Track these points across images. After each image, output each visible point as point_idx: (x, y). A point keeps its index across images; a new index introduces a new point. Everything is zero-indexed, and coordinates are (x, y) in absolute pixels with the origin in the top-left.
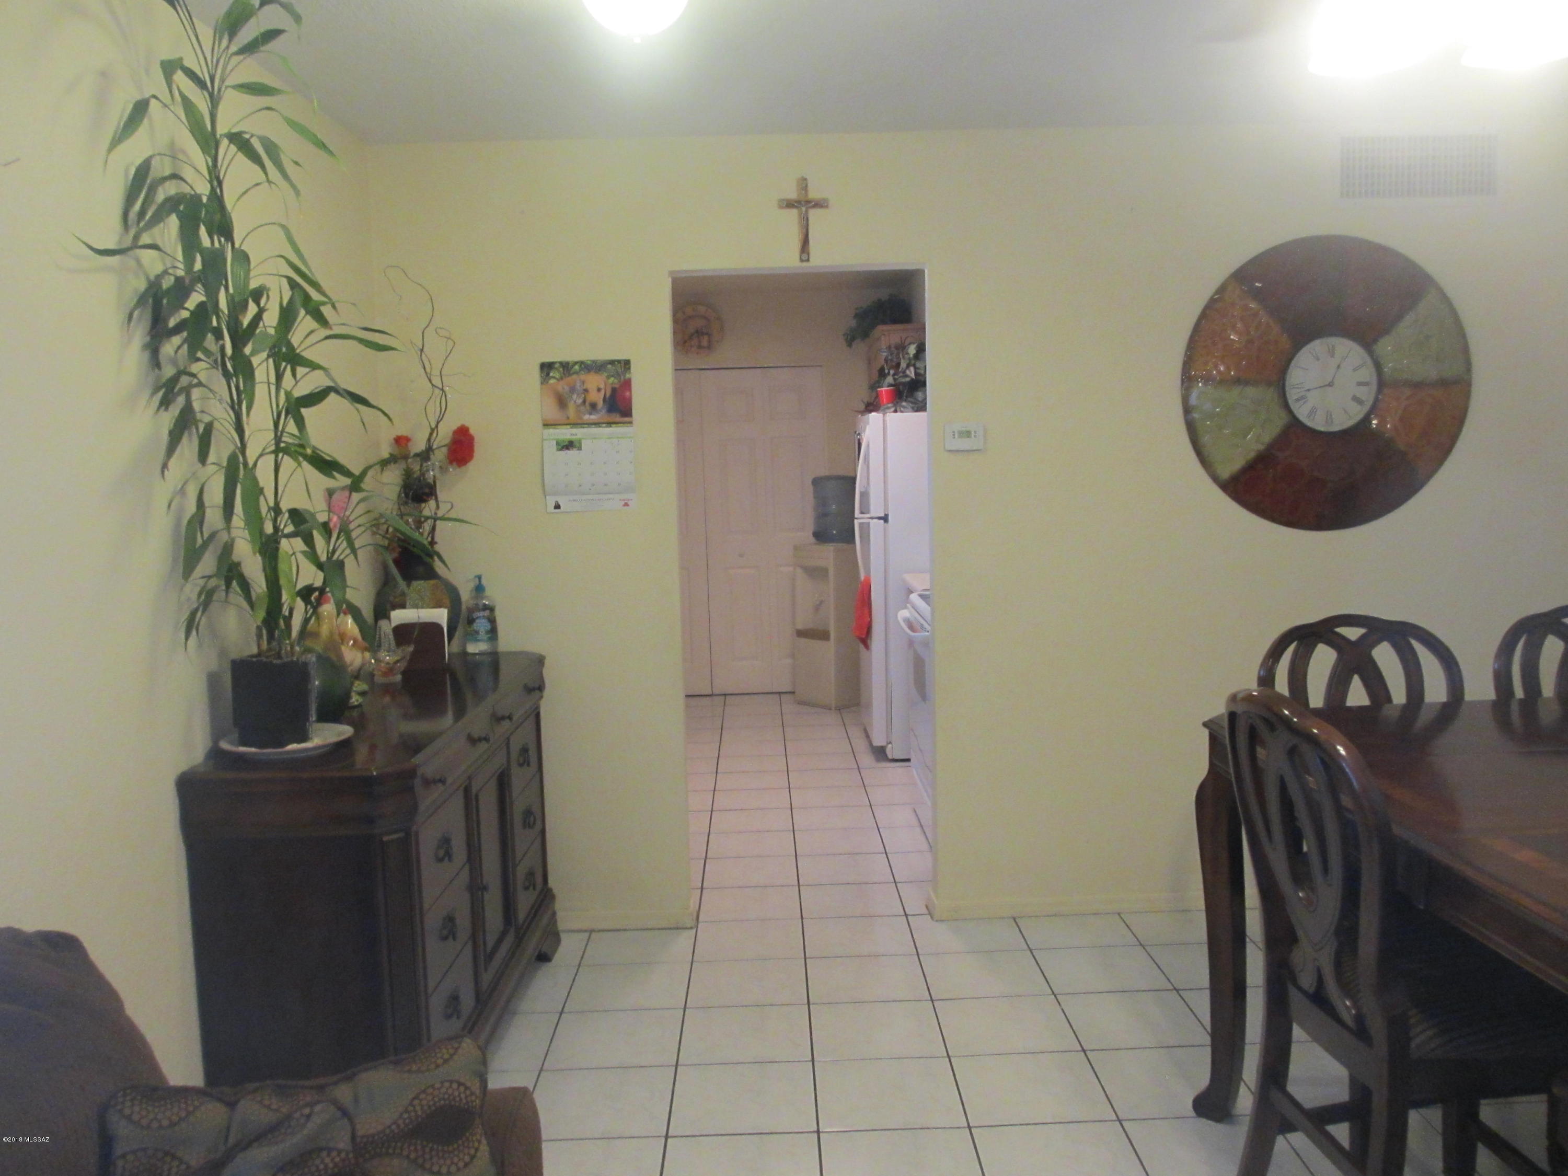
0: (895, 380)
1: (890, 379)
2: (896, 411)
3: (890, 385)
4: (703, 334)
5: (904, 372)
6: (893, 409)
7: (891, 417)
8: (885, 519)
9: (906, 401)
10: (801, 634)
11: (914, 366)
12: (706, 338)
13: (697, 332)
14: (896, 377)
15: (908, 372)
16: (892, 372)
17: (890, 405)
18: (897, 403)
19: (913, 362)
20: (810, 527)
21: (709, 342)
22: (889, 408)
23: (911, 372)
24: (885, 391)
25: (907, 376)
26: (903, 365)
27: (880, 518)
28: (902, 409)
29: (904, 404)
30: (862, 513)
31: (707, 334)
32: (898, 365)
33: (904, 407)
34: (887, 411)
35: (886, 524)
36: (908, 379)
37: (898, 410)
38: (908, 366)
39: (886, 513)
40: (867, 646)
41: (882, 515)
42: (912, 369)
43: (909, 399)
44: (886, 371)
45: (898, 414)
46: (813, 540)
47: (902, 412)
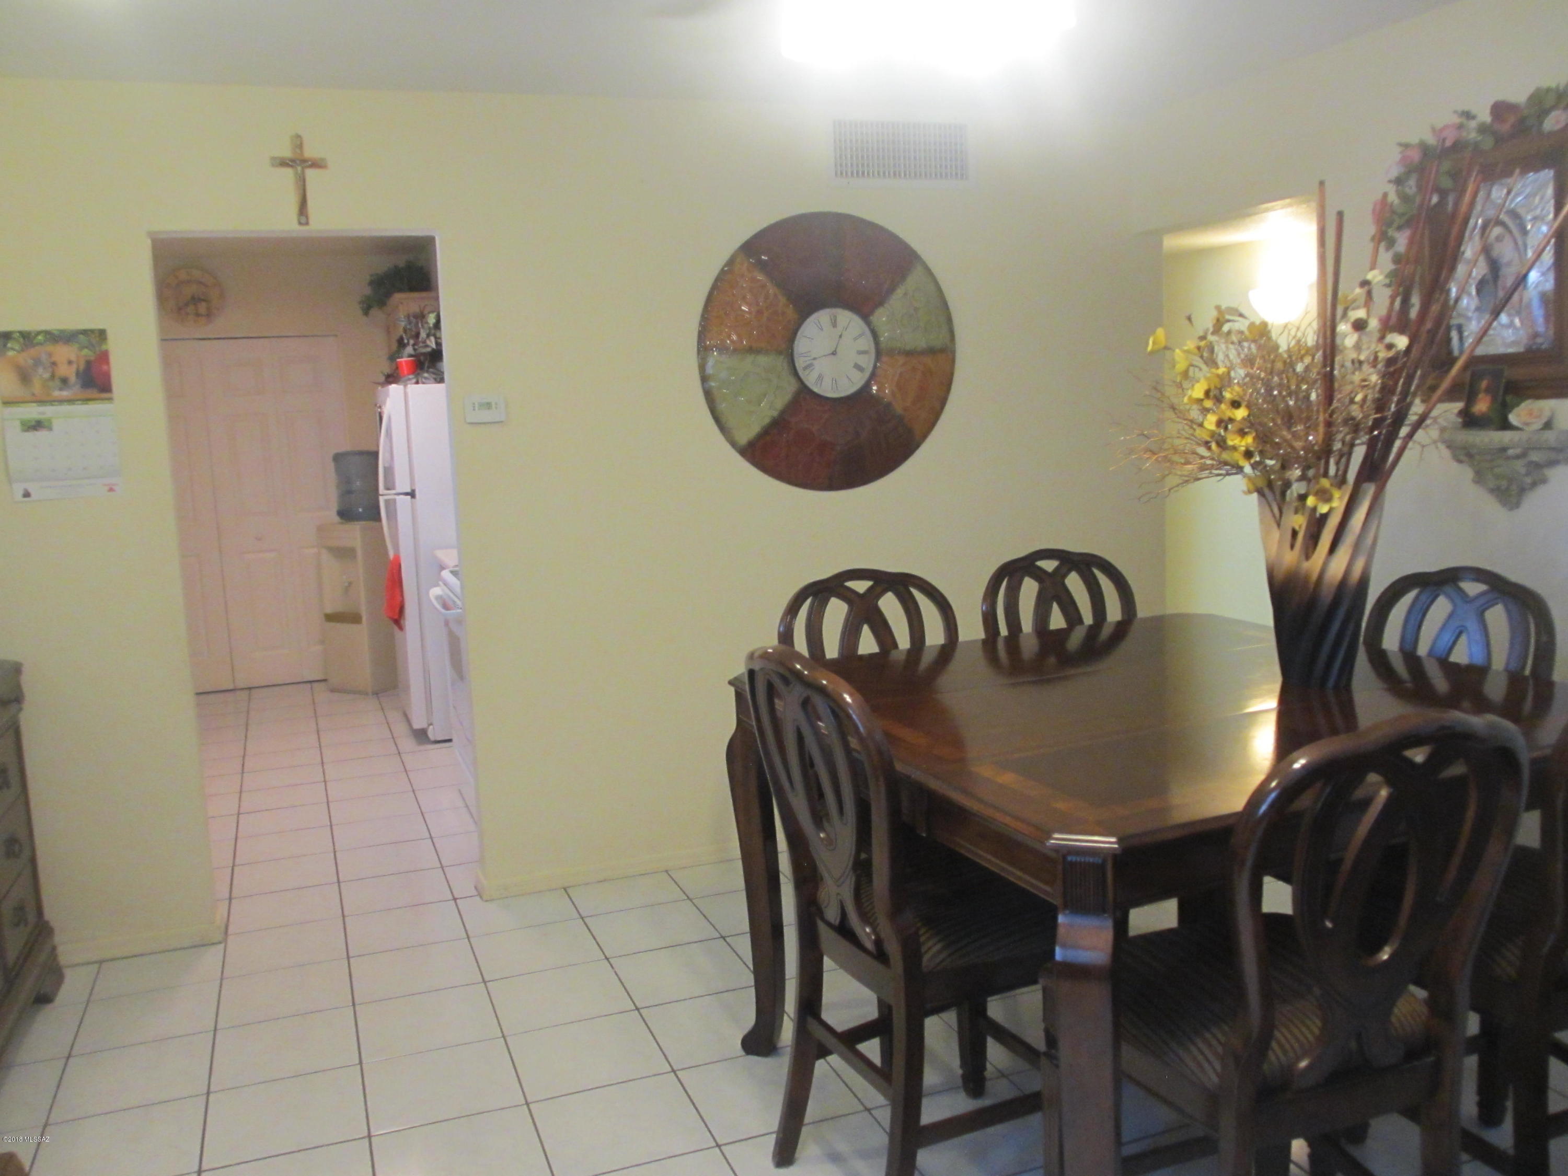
0: (415, 350)
1: (409, 350)
2: (417, 383)
3: (410, 356)
4: (201, 300)
5: (424, 342)
6: (414, 381)
7: (413, 388)
8: (412, 494)
9: (427, 372)
10: (331, 618)
11: (435, 336)
12: (204, 304)
13: (193, 298)
14: (416, 347)
15: (428, 342)
16: (412, 342)
17: (411, 377)
18: (418, 374)
19: (433, 331)
20: (334, 507)
21: (208, 309)
22: (410, 379)
23: (431, 341)
24: (405, 361)
25: (427, 346)
26: (423, 335)
27: (407, 494)
28: (424, 380)
29: (426, 375)
30: (388, 489)
31: (204, 300)
32: (417, 335)
33: (426, 378)
34: (409, 382)
35: (413, 499)
36: (429, 350)
37: (420, 381)
38: (428, 336)
39: (413, 488)
40: (401, 628)
41: (409, 490)
42: (432, 339)
43: (431, 370)
44: (406, 341)
45: (420, 385)
46: (337, 519)
47: (423, 383)
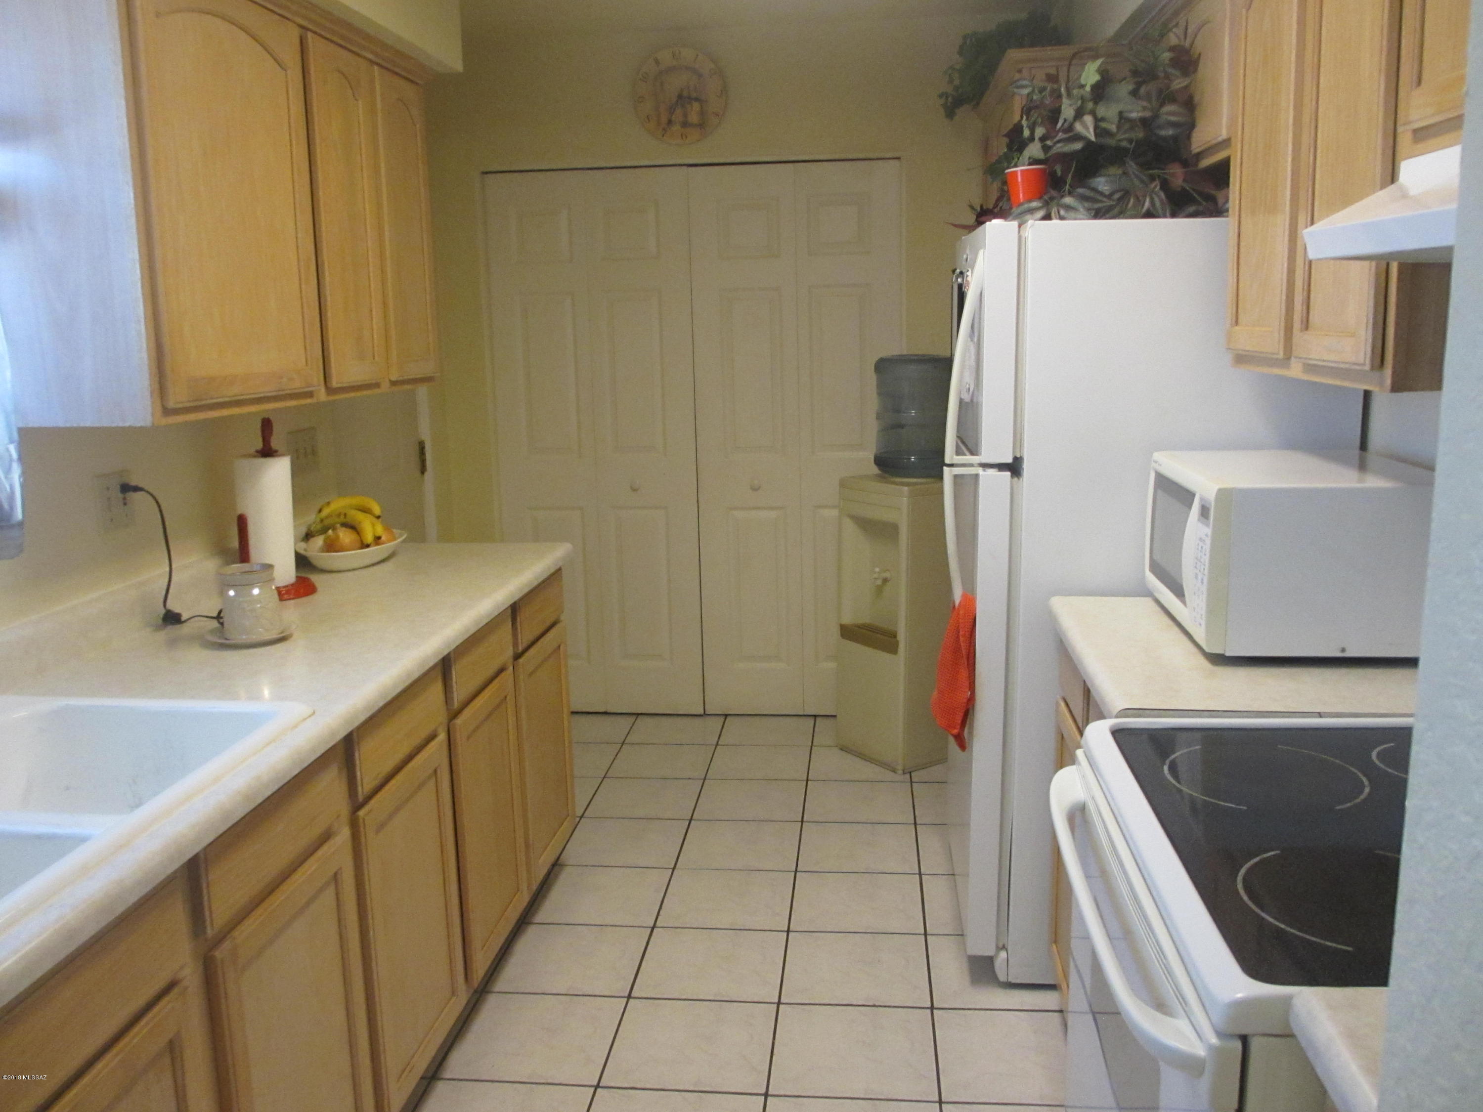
0: (1046, 149)
1: (1034, 150)
2: (1047, 217)
3: (1034, 161)
4: (690, 99)
5: (1071, 128)
6: (1041, 213)
7: (1035, 227)
8: (1014, 468)
9: (1070, 193)
10: (849, 632)
11: (1093, 113)
12: (696, 106)
13: (680, 97)
14: (1049, 143)
15: (1078, 127)
16: (1040, 131)
17: (1035, 204)
18: (1052, 199)
19: (1090, 105)
21: (702, 113)
22: (1031, 211)
23: (1087, 128)
24: (1022, 171)
25: (1078, 137)
26: (1068, 111)
27: (1001, 467)
28: (1062, 212)
29: (1068, 200)
30: (958, 452)
31: (697, 100)
32: (1056, 113)
33: (1068, 208)
34: (1028, 216)
35: (1016, 479)
36: (1078, 146)
37: (1053, 215)
38: (1079, 114)
39: (1018, 456)
41: (1009, 460)
42: (1088, 119)
43: (1080, 190)
44: (1026, 133)
45: (1055, 222)
47: (1062, 218)
